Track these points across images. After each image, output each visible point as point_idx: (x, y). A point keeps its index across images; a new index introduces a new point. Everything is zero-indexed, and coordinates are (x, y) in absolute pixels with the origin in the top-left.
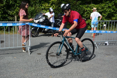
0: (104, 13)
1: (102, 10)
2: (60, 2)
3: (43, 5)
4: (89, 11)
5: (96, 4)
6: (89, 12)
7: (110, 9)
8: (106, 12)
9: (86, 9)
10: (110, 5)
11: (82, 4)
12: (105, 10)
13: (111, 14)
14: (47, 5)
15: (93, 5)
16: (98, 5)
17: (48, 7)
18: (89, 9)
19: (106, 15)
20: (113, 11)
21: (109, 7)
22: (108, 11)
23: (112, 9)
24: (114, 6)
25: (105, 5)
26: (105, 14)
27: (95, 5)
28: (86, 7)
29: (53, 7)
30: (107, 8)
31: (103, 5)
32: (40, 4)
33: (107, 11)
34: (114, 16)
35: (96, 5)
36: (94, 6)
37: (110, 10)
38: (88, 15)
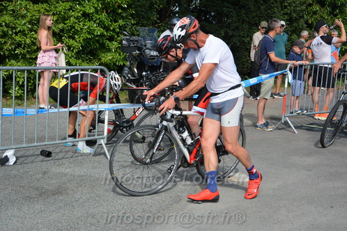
0: (70, 37)
1: (61, 26)
4: (7, 26)
6: (5, 29)
7: (88, 24)
8: (76, 32)
10: (88, 8)
12: (72, 27)
13: (98, 41)
16: (45, 5)
19: (77, 44)
20: (99, 31)
21: (85, 15)
22: (81, 29)
23: (99, 24)
24: (104, 16)
25: (71, 8)
26: (71, 42)
27: (31, 6)
30: (77, 18)
31: (62, 7)
33: (79, 29)
34: (109, 50)
35: (37, 3)
36: (27, 9)
37: (89, 28)
38: (5, 42)
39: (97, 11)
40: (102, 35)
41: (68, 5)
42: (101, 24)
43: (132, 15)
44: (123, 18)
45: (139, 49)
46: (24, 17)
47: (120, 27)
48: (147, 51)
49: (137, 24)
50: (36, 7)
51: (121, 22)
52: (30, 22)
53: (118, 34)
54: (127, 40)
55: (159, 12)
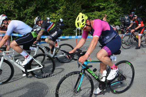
2: (66, 12)
3: (51, 15)
4: (93, 17)
5: (99, 12)
7: (111, 15)
8: (108, 18)
9: (91, 16)
11: (87, 12)
12: (108, 16)
13: (114, 19)
14: (54, 15)
15: (97, 12)
16: (101, 12)
17: (55, 16)
18: (93, 16)
20: (114, 17)
21: (111, 13)
24: (115, 13)
25: (107, 12)
28: (91, 15)
29: (60, 17)
30: (109, 14)
31: (105, 12)
32: (48, 15)
34: (117, 21)
39: (114, 12)
40: (115, 18)
41: (107, 11)
42: (115, 15)
43: (123, 12)
44: (120, 13)
45: (124, 20)
46: (97, 15)
47: (120, 16)
48: (126, 21)
49: (124, 14)
50: (99, 13)
51: (120, 14)
52: (98, 16)
53: (119, 17)
54: (121, 18)
55: (130, 11)
